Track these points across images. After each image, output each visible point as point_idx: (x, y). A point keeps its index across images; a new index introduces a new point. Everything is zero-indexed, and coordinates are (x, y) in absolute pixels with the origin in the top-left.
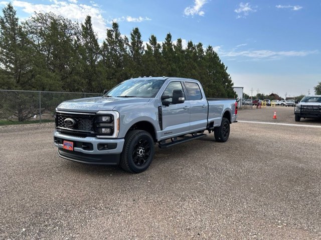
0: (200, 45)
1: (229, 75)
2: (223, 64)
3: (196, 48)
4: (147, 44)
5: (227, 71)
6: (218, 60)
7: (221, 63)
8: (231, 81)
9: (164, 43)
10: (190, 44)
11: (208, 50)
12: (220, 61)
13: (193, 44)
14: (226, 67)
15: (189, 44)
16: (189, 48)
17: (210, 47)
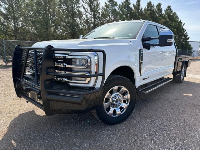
0: (160, 5)
1: (186, 30)
2: (181, 21)
3: (155, 7)
4: (106, 3)
5: (184, 27)
6: (177, 18)
7: (179, 20)
8: (187, 36)
9: (123, 2)
10: (150, 4)
11: (167, 10)
12: (178, 19)
13: (152, 3)
14: (183, 23)
15: (148, 3)
16: (148, 7)
17: (169, 7)
